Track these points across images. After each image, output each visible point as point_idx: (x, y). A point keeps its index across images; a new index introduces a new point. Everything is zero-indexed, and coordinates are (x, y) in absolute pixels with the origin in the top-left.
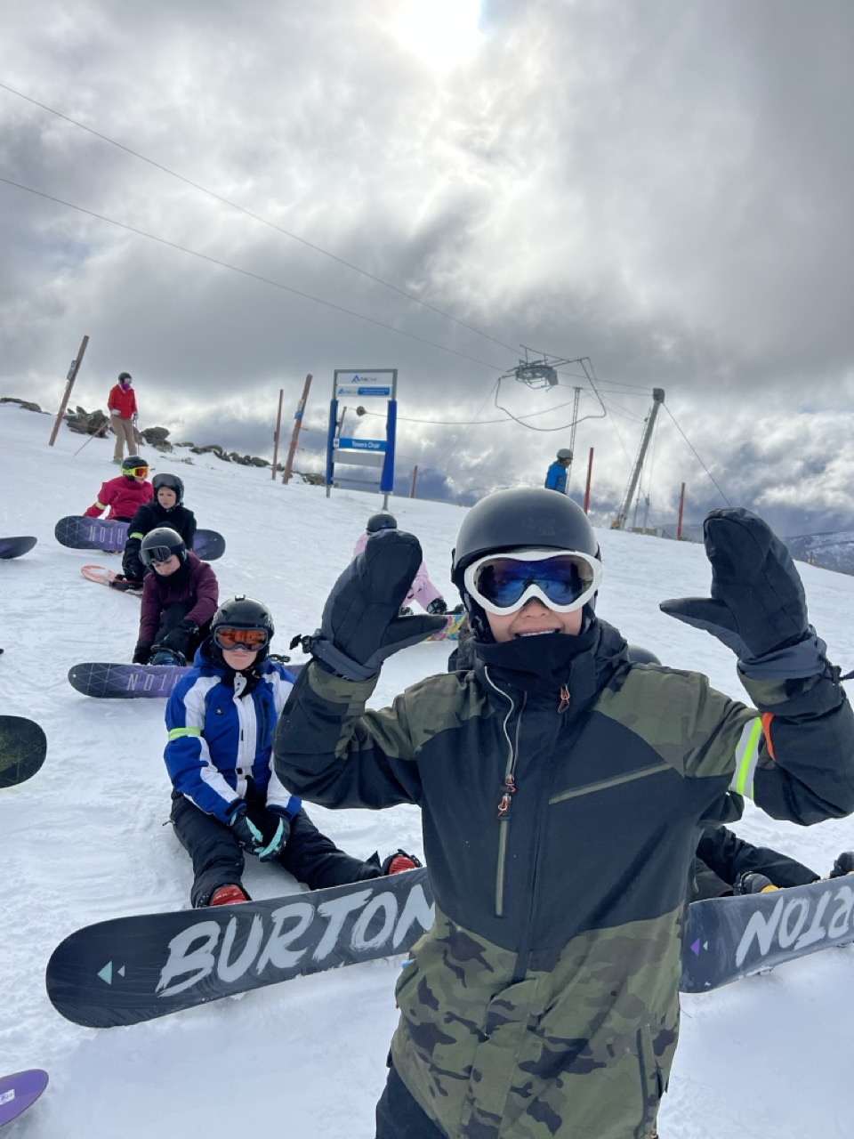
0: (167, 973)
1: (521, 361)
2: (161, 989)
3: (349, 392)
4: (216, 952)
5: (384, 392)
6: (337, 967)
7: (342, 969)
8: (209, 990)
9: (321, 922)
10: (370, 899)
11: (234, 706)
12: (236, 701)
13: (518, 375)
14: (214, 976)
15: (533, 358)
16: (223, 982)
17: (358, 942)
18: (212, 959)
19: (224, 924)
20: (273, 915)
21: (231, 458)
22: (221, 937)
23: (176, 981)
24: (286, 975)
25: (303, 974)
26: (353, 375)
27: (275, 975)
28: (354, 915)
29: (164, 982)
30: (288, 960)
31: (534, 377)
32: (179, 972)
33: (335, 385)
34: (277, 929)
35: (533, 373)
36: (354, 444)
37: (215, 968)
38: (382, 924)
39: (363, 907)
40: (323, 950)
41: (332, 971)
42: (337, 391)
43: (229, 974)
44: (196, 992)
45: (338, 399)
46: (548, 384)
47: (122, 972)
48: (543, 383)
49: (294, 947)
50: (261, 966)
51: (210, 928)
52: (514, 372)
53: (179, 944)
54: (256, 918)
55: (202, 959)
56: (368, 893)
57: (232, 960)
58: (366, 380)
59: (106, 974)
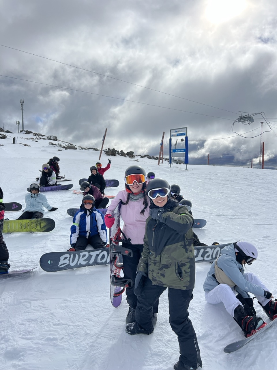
0: (60, 263)
1: (239, 116)
2: (59, 266)
3: (174, 136)
4: (69, 260)
5: (184, 134)
6: (94, 265)
7: (96, 266)
8: (68, 267)
9: (90, 256)
10: (101, 252)
11: (86, 218)
12: (86, 217)
13: (239, 121)
14: (69, 265)
15: (243, 115)
16: (70, 266)
17: (99, 260)
18: (69, 261)
19: (70, 255)
20: (80, 254)
21: (152, 158)
22: (70, 257)
23: (62, 265)
24: (84, 266)
25: (87, 266)
26: (175, 130)
27: (81, 266)
28: (98, 255)
29: (60, 265)
30: (84, 263)
31: (245, 121)
32: (62, 263)
33: (170, 134)
34: (81, 257)
35: (244, 119)
36: (177, 151)
37: (69, 263)
38: (104, 258)
39: (100, 254)
40: (92, 261)
41: (93, 266)
42: (171, 136)
43: (72, 264)
44: (66, 267)
45: (171, 138)
46: (250, 122)
47: (52, 262)
48: (249, 122)
49: (85, 260)
50: (78, 264)
51: (68, 256)
52: (237, 120)
53: (62, 258)
54: (77, 254)
55: (66, 261)
56: (100, 251)
57: (73, 262)
58: (179, 131)
59: (49, 262)
